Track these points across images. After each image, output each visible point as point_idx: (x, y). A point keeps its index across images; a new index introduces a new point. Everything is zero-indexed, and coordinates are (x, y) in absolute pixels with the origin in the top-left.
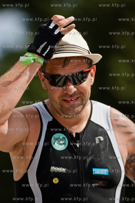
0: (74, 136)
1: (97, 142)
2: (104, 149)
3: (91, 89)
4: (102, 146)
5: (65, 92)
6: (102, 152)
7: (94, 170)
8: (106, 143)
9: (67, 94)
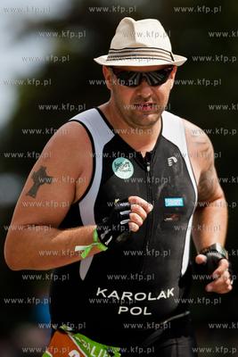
0: (144, 156)
1: (170, 164)
2: (178, 173)
3: (170, 94)
4: (176, 169)
5: (139, 94)
6: (177, 177)
7: (166, 200)
8: (180, 165)
9: (140, 96)
